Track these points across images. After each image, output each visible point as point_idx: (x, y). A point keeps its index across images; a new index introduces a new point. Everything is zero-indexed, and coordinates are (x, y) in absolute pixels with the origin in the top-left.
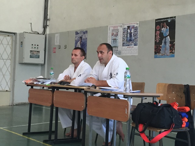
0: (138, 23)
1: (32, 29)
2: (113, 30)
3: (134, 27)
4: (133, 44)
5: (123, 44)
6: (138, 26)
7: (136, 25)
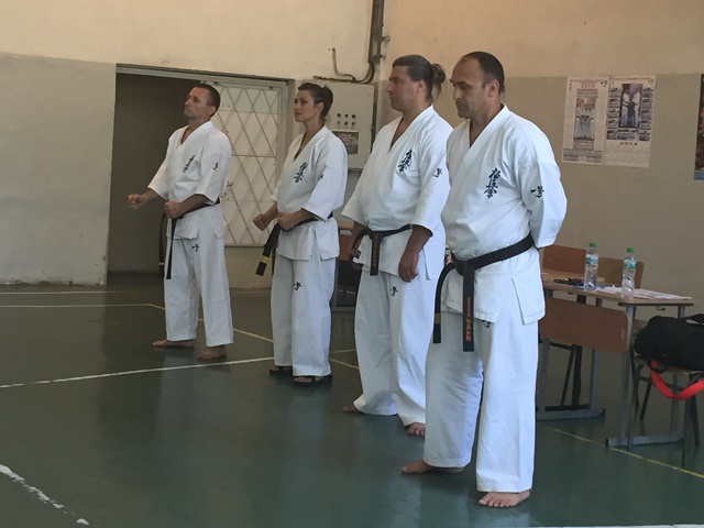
0: (654, 77)
1: (335, 67)
2: (580, 92)
3: (641, 88)
4: (636, 135)
5: (609, 132)
6: (652, 86)
7: (646, 85)
